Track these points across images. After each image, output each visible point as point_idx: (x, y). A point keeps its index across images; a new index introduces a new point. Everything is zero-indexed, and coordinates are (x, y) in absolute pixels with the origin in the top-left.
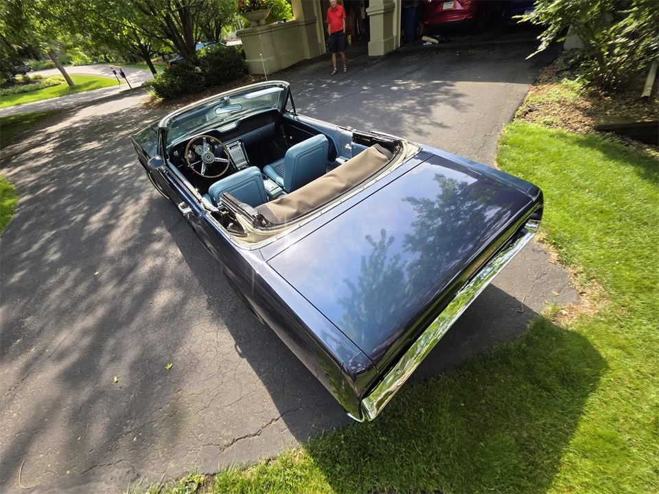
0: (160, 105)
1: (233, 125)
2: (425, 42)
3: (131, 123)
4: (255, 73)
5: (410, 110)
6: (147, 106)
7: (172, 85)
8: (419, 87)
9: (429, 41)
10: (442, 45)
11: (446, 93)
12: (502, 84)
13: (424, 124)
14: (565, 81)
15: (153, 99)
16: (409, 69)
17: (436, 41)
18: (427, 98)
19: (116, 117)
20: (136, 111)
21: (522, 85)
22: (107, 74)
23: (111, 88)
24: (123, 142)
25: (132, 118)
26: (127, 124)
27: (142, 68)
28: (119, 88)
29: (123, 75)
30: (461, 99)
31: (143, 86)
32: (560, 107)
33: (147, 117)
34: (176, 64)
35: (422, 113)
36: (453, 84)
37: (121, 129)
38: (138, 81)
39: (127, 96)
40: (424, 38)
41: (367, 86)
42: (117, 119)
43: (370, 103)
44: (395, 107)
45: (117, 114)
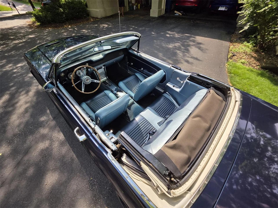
0: (38, 27)
1: (101, 56)
2: (176, 13)
3: (21, 36)
4: (92, 16)
5: (179, 49)
6: (30, 26)
7: (46, 17)
8: (179, 36)
9: (177, 13)
10: (184, 16)
11: (194, 41)
12: (217, 40)
13: (188, 57)
14: (245, 43)
15: (34, 23)
16: (172, 26)
17: (181, 14)
18: (186, 43)
19: (11, 31)
20: (23, 29)
21: (226, 42)
22: (4, 4)
23: (7, 12)
24: (16, 48)
25: (21, 33)
26: (18, 36)
27: (25, 4)
28: (12, 13)
29: (14, 6)
30: (201, 46)
31: (26, 14)
32: (245, 55)
33: (31, 33)
34: (48, 5)
35: (186, 51)
36: (195, 37)
37: (14, 39)
38: (23, 10)
39: (17, 19)
40: (176, 12)
41: (154, 32)
42: (11, 32)
43: (158, 42)
44: (171, 46)
45: (11, 29)
